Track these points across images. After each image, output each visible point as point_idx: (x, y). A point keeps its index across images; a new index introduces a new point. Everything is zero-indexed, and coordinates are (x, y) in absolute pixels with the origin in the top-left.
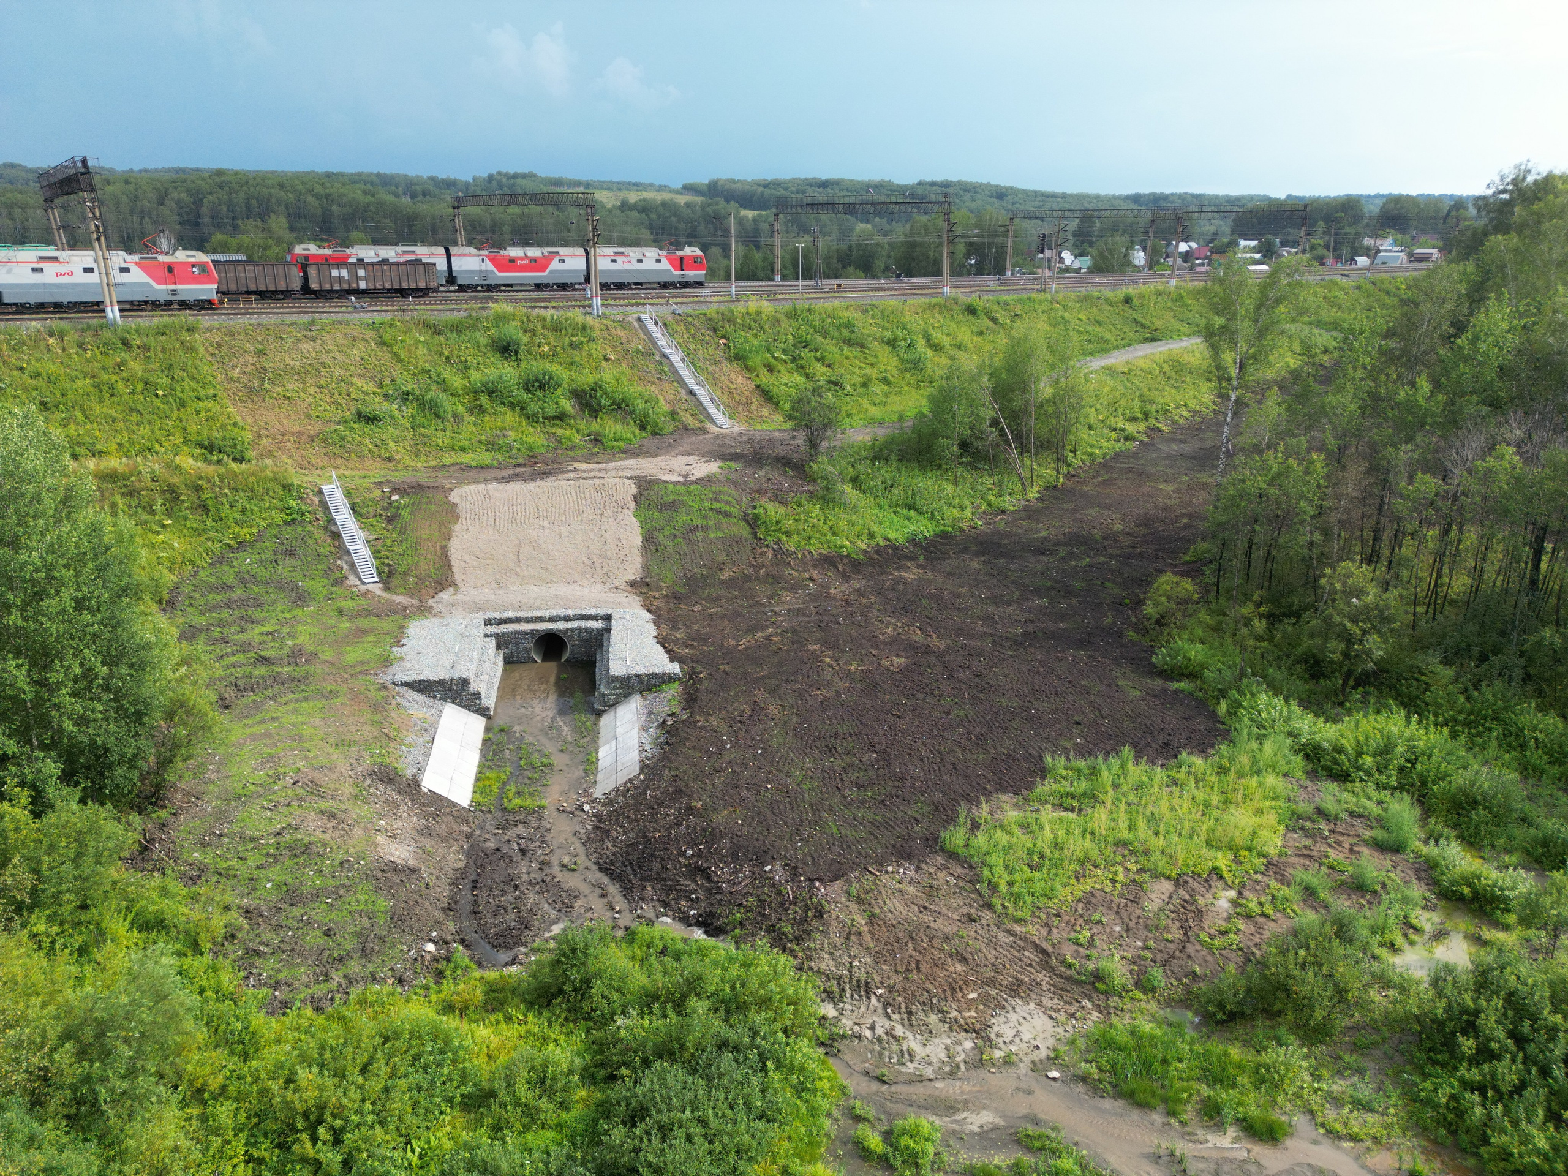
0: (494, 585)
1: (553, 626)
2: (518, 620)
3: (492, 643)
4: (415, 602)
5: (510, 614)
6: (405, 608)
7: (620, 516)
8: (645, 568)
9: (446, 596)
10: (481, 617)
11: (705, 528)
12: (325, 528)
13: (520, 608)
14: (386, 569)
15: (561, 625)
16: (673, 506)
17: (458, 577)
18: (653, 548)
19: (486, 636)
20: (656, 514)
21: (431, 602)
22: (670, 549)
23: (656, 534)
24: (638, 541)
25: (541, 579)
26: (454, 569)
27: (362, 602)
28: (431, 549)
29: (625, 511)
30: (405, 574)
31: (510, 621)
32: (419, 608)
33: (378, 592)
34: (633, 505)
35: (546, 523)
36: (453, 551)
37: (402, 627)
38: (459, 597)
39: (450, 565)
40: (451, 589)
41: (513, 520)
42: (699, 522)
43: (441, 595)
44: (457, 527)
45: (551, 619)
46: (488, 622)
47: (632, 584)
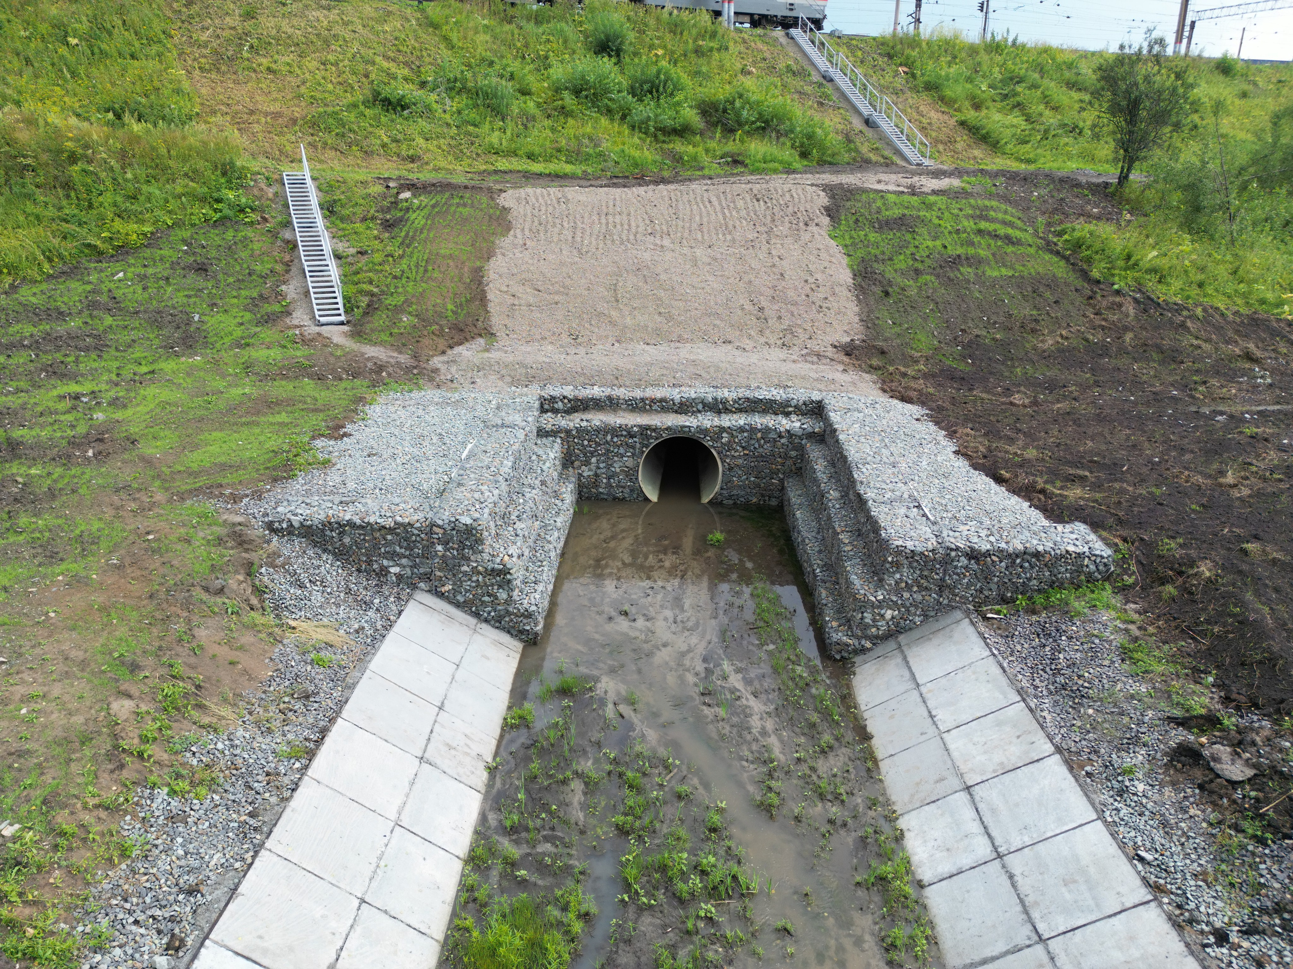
0: (565, 339)
1: (690, 422)
2: (611, 404)
3: (553, 452)
4: (404, 359)
5: (596, 392)
6: (380, 368)
7: (806, 237)
8: (869, 322)
9: (467, 352)
10: (532, 394)
11: (976, 262)
12: (274, 234)
13: (617, 379)
14: (364, 301)
15: (708, 421)
16: (902, 223)
17: (497, 319)
18: (878, 290)
19: (542, 433)
20: (873, 236)
21: (437, 361)
22: (913, 292)
23: (878, 267)
24: (846, 276)
25: (658, 332)
26: (491, 307)
27: (300, 353)
28: (453, 272)
29: (815, 229)
30: (398, 310)
31: (595, 404)
32: (408, 370)
33: (338, 339)
34: (826, 220)
35: (666, 242)
36: (492, 276)
37: (361, 400)
38: (494, 355)
39: (483, 299)
40: (481, 341)
41: (606, 235)
42: (960, 251)
43: (458, 349)
44: (505, 242)
45: (684, 407)
46: (547, 405)
47: (849, 350)
